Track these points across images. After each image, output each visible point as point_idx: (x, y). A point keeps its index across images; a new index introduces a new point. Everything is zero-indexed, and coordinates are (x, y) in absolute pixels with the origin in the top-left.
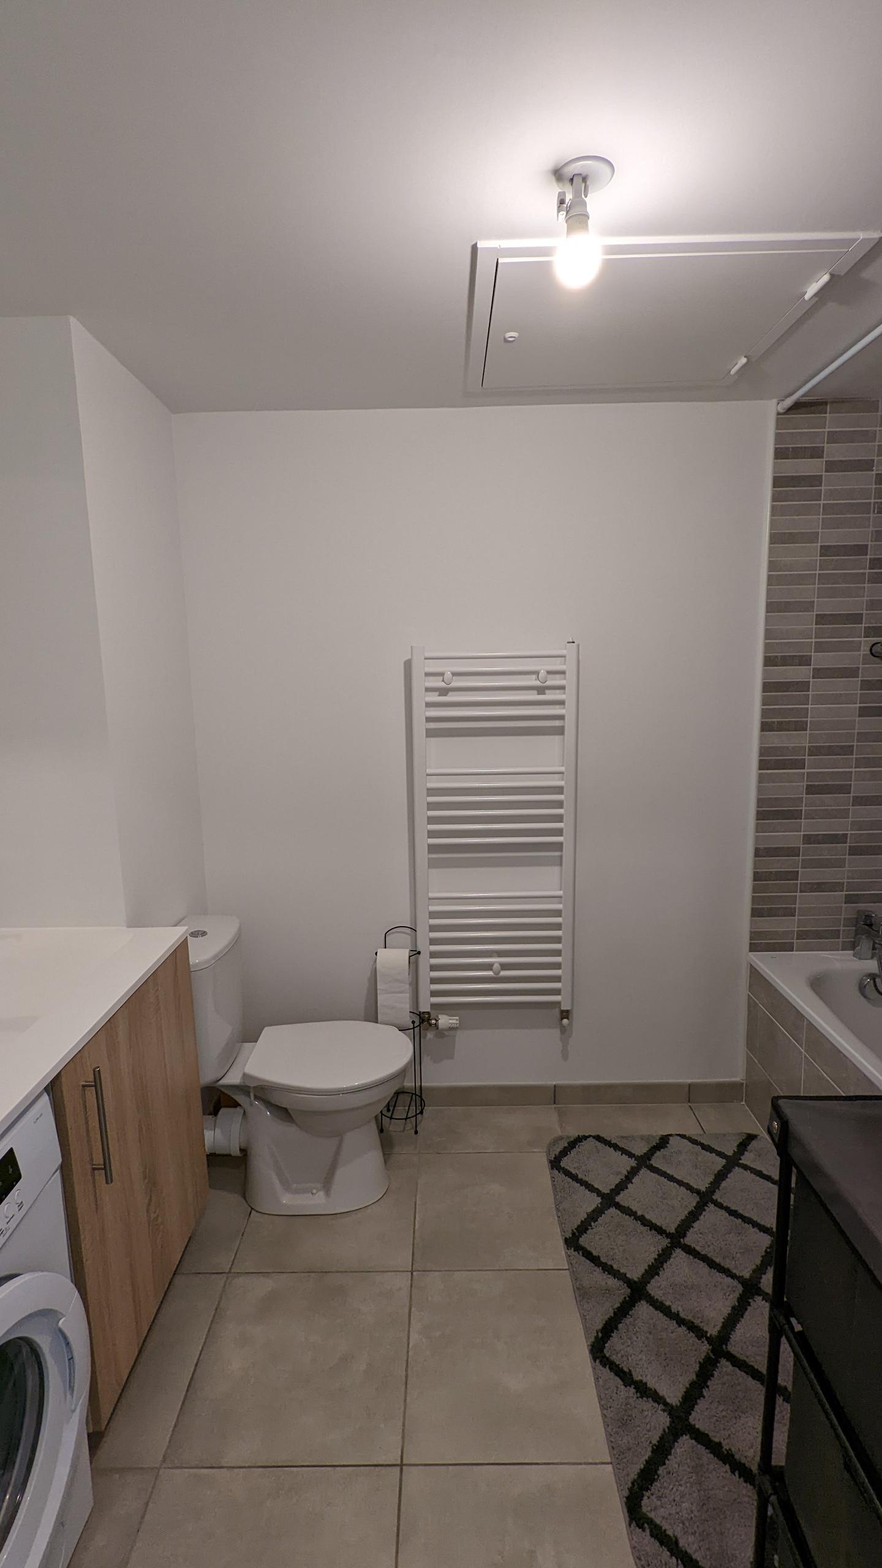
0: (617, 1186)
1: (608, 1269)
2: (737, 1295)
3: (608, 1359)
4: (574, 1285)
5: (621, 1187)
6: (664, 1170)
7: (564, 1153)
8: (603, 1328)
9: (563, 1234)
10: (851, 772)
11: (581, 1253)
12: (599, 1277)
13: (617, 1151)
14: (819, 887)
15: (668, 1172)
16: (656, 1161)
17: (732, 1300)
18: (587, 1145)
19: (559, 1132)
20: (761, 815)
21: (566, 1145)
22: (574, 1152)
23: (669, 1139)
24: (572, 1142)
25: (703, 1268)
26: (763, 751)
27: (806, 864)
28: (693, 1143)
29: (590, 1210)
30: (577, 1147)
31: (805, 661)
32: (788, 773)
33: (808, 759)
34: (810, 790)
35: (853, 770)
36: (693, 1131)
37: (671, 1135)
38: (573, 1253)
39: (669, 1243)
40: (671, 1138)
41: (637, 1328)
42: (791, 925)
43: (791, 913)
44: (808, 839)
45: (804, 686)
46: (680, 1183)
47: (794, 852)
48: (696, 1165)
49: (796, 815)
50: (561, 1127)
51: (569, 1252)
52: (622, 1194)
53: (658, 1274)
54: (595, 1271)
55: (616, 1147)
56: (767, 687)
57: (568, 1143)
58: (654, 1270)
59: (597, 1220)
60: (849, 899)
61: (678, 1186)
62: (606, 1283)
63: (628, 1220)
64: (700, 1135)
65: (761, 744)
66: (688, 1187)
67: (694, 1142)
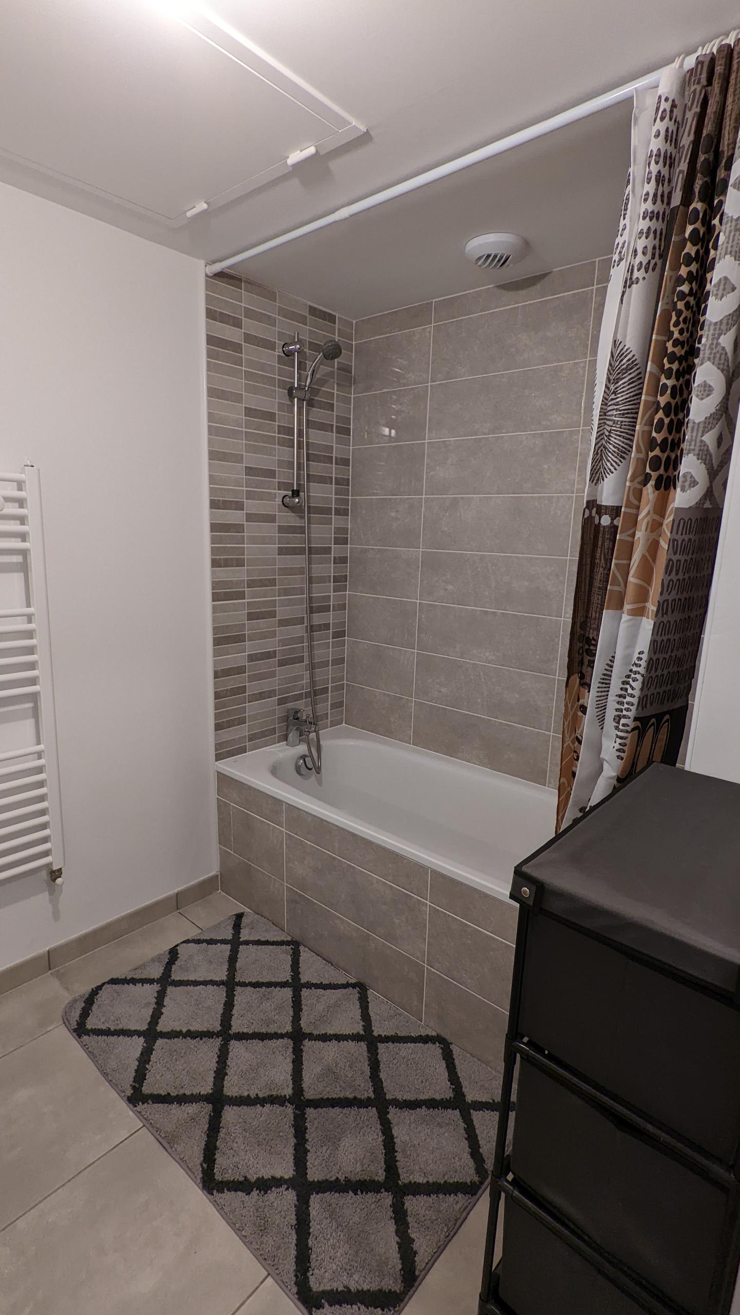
0: (152, 1016)
1: (182, 1099)
2: (291, 1050)
3: (222, 1182)
4: (158, 1137)
5: (156, 1015)
6: (186, 979)
7: (85, 1014)
8: (204, 1157)
9: (123, 1094)
10: (276, 600)
11: (150, 1102)
12: (178, 1112)
13: (137, 984)
14: (261, 696)
15: (191, 979)
16: (176, 976)
17: (290, 1056)
18: (103, 995)
19: (67, 997)
20: (217, 642)
21: (83, 1005)
22: (94, 1007)
23: (177, 950)
24: (87, 999)
25: (256, 1044)
26: (215, 585)
27: (252, 678)
28: (198, 944)
29: (138, 1054)
30: (96, 1001)
31: (239, 506)
32: (234, 603)
33: (248, 591)
34: (251, 616)
35: (277, 598)
36: (193, 933)
37: (177, 946)
38: (143, 1107)
39: (222, 1041)
40: (178, 948)
41: (233, 1134)
42: (243, 731)
43: (242, 721)
44: (251, 658)
45: (239, 528)
46: (205, 983)
47: (241, 670)
48: (210, 961)
49: (240, 639)
50: (67, 989)
51: (138, 1108)
52: (161, 1021)
53: (226, 1074)
54: (171, 1109)
55: (133, 981)
56: (214, 527)
57: (84, 1002)
58: (221, 1073)
59: (150, 1061)
60: (281, 702)
61: (204, 987)
62: (188, 1113)
63: (178, 1042)
64: (201, 933)
65: (212, 579)
66: (212, 983)
67: (198, 942)
